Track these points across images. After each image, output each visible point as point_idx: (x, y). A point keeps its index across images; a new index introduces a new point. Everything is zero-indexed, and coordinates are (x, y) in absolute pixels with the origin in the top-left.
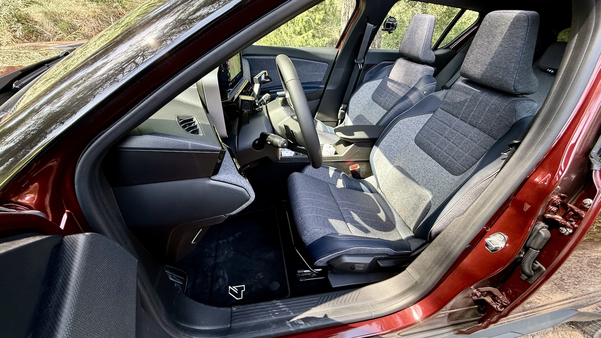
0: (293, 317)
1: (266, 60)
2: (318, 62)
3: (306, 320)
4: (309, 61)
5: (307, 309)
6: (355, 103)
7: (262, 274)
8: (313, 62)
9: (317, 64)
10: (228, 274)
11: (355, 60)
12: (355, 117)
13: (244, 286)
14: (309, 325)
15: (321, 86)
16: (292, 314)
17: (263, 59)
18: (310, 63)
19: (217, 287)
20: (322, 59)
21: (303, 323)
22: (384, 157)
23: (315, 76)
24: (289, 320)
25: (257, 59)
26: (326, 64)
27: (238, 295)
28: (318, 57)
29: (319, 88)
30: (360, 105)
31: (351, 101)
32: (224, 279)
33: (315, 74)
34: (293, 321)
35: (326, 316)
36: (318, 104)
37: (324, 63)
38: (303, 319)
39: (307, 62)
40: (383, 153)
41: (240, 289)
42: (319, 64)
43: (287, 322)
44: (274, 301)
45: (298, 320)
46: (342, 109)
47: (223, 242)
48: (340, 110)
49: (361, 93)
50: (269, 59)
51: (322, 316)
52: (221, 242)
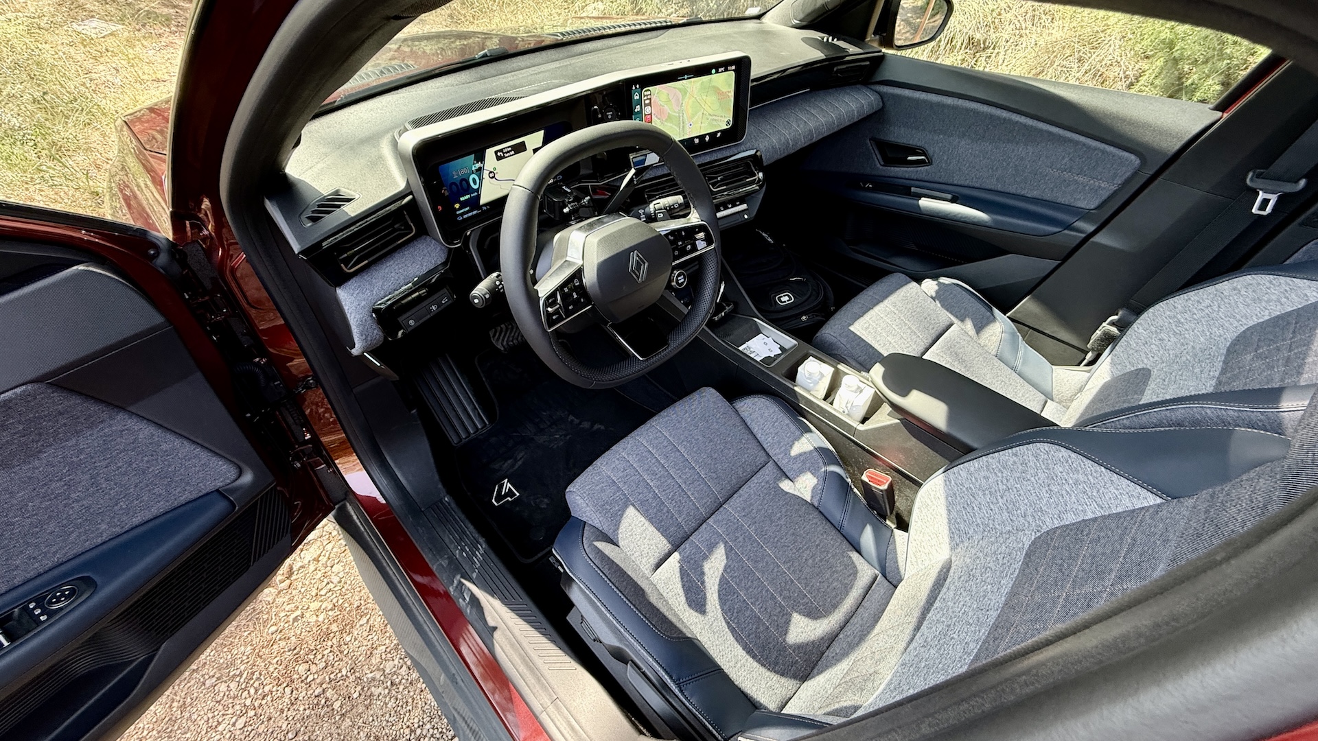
0: (470, 579)
1: (931, 105)
2: (1102, 146)
3: (475, 601)
4: (1069, 134)
5: (492, 593)
6: (1161, 323)
7: (547, 504)
8: (1082, 139)
9: (1095, 149)
10: (523, 463)
11: (1250, 175)
12: (1130, 368)
13: (518, 494)
14: (468, 611)
15: (1080, 224)
16: (474, 575)
17: (925, 101)
18: (1071, 140)
19: (496, 466)
20: (1121, 136)
21: (468, 599)
22: (944, 512)
23: (1072, 188)
24: (462, 577)
25: (909, 99)
26: (1133, 157)
27: (499, 497)
28: (1108, 129)
29: (1069, 227)
30: (1173, 339)
31: (1151, 310)
32: (513, 465)
33: (1076, 182)
34: (463, 584)
35: (495, 629)
36: (1044, 275)
37: (1126, 154)
38: (473, 596)
39: (1060, 136)
40: (947, 498)
41: (510, 493)
42: (1103, 152)
43: (458, 577)
44: (481, 540)
45: (469, 590)
46: (1113, 324)
47: (572, 421)
48: (1104, 324)
49: (1207, 302)
50: (939, 104)
51: (491, 623)
52: (571, 417)
